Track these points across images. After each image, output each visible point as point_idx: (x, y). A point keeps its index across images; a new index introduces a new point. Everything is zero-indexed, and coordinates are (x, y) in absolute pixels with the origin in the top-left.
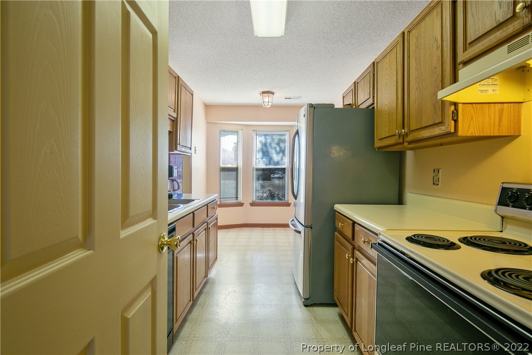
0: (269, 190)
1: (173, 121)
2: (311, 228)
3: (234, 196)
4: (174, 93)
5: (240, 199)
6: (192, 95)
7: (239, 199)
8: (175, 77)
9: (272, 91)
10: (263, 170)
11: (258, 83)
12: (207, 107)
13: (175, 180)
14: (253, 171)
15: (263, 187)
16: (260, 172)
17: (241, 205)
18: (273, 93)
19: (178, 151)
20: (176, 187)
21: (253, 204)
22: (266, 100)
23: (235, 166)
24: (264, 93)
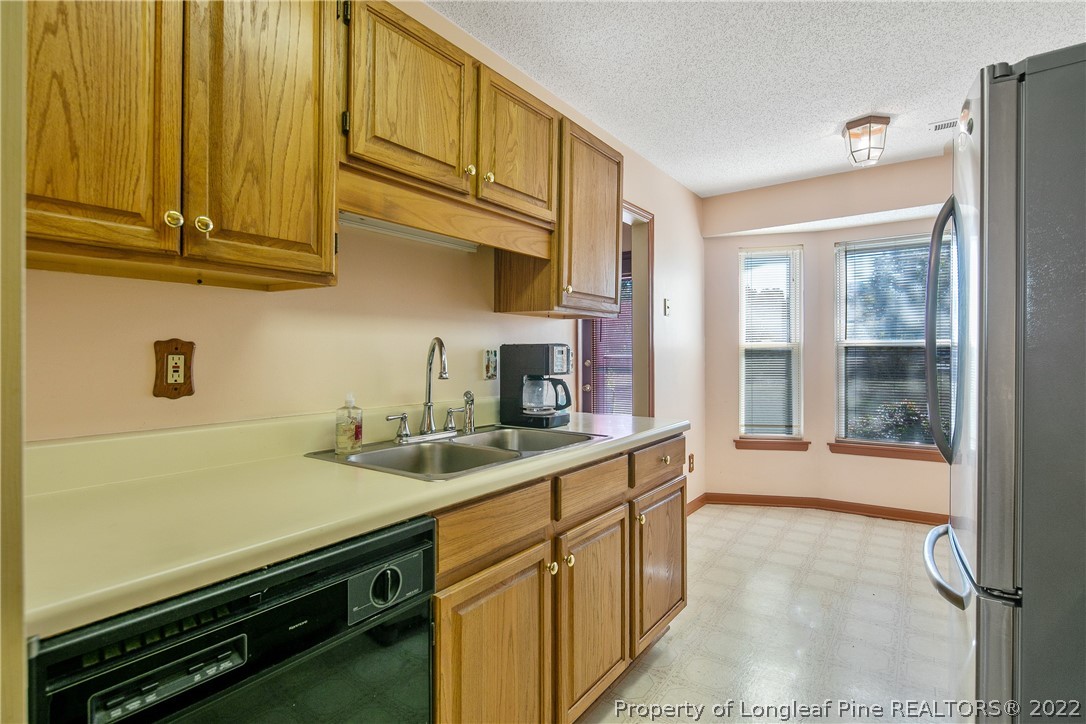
0: (904, 407)
1: (551, 232)
2: (1018, 603)
3: (781, 420)
4: (543, 159)
5: (799, 430)
6: (619, 164)
7: (795, 430)
8: (550, 120)
9: (882, 111)
10: (868, 351)
11: (825, 96)
12: (704, 203)
13: (560, 382)
14: (838, 355)
15: (868, 398)
16: (858, 360)
17: (801, 446)
18: (884, 120)
19: (565, 307)
20: (562, 401)
21: (837, 447)
22: (863, 143)
23: (782, 345)
24: (851, 125)
